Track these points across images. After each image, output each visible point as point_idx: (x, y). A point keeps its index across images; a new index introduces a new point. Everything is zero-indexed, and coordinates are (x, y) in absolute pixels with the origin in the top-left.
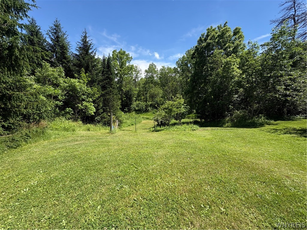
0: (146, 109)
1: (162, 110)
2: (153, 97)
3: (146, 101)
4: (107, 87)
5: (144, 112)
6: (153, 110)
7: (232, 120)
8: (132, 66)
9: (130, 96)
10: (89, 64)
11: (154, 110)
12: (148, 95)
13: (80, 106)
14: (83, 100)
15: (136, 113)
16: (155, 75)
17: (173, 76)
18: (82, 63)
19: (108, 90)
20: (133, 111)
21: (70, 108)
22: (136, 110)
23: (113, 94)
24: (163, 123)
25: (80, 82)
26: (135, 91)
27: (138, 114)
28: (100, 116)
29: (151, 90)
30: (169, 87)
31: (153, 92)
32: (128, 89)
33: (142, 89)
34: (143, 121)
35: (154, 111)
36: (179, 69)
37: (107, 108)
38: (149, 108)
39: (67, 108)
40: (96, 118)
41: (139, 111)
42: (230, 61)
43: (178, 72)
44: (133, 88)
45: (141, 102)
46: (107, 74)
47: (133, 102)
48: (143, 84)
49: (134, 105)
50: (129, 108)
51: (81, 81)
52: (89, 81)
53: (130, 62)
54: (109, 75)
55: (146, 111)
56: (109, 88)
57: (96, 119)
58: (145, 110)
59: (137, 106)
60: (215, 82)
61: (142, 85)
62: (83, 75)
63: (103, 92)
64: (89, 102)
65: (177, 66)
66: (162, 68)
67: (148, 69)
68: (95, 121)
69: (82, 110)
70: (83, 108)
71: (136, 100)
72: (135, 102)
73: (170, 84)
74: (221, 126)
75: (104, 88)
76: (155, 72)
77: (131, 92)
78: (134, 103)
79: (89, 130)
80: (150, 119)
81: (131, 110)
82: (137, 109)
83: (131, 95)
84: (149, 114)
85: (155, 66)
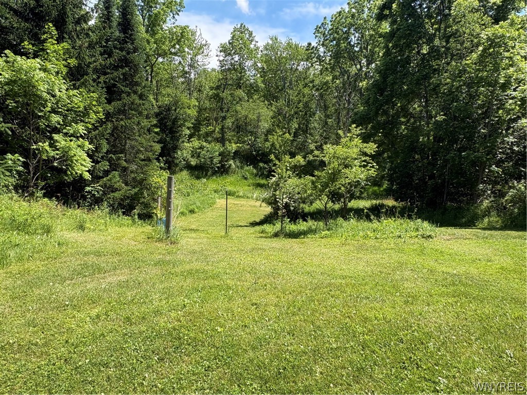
0: (223, 166)
1: (287, 170)
2: (241, 128)
3: (222, 140)
4: (123, 92)
5: (214, 173)
6: (242, 168)
7: (501, 209)
8: (184, 29)
9: (173, 123)
10: (65, 13)
11: (246, 168)
12: (229, 122)
13: (48, 148)
14: (56, 131)
15: (192, 175)
16: (249, 63)
17: (300, 68)
18: (42, 6)
19: (126, 100)
20: (181, 170)
21: (16, 155)
22: (189, 167)
23: (140, 113)
24: (292, 208)
25: (45, 70)
26: (190, 108)
27: (198, 178)
28: (100, 183)
29: (239, 108)
30: (289, 102)
31: (244, 113)
32: (166, 101)
33: (207, 104)
34: (218, 200)
35: (247, 171)
36: (322, 49)
37: (119, 159)
38: (231, 162)
39: (9, 156)
40: (88, 189)
41: (200, 170)
42: (503, 36)
43: (319, 57)
44: (184, 98)
45: (206, 141)
46: (121, 49)
47: (183, 142)
48: (212, 89)
49: (186, 150)
50: (170, 159)
51: (49, 66)
52: (70, 68)
53: (176, 16)
54: (128, 53)
55: (223, 170)
56: (129, 94)
57: (89, 192)
58: (218, 167)
59: (195, 154)
60: (452, 95)
61: (207, 91)
62: (52, 46)
63: (109, 108)
64: (77, 138)
65: (317, 40)
66: (270, 42)
67: (230, 43)
68: (84, 198)
69: (50, 161)
70: (53, 157)
71: (191, 136)
72: (189, 142)
73: (292, 94)
74: (470, 224)
75: (112, 93)
76: (250, 52)
77: (175, 110)
78: (185, 144)
79: (81, 227)
80: (238, 197)
81: (177, 165)
82: (192, 163)
83: (175, 121)
84: (230, 179)
85: (251, 34)
